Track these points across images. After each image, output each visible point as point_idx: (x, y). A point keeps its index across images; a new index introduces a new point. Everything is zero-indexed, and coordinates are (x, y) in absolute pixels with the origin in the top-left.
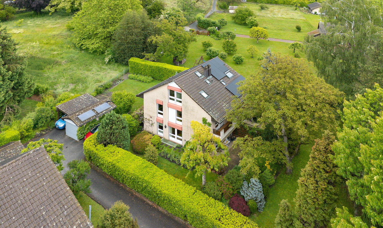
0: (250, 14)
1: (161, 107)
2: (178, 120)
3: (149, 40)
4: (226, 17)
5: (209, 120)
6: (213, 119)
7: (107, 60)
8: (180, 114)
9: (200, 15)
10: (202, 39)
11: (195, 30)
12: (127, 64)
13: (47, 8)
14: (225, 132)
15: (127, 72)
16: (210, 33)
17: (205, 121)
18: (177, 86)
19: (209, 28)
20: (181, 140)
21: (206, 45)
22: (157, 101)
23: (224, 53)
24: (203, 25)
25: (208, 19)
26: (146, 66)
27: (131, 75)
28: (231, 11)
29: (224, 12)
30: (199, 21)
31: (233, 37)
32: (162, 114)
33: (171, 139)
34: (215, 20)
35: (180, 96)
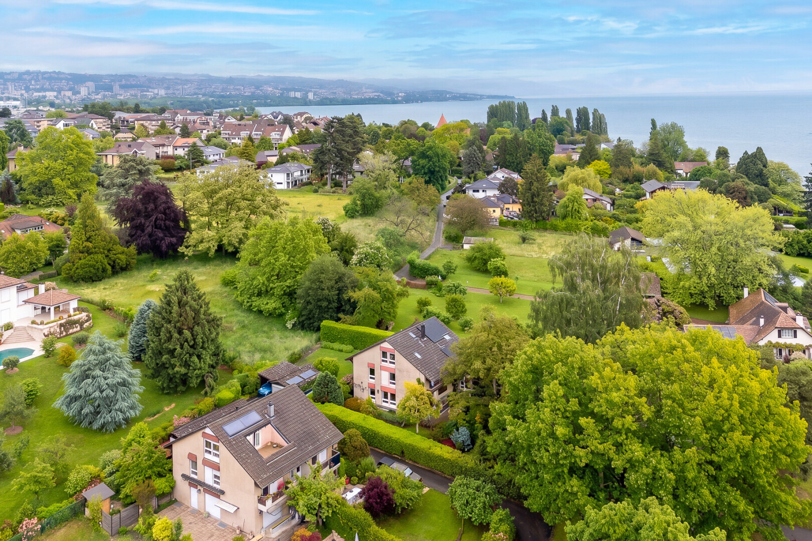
0: (497, 253)
1: (372, 372)
2: (391, 383)
3: (345, 297)
4: (457, 257)
5: (423, 380)
6: (427, 380)
7: (289, 325)
8: (393, 377)
9: (413, 256)
10: (416, 295)
11: (405, 280)
12: (318, 329)
13: (181, 249)
14: (439, 394)
15: (319, 340)
16: (430, 285)
17: (419, 381)
18: (391, 347)
19: (429, 278)
20: (395, 404)
21: (423, 304)
22: (369, 364)
23: (447, 315)
24: (418, 273)
25: (428, 262)
26: (344, 331)
27: (324, 343)
28: (466, 247)
29: (454, 248)
30: (412, 264)
31: (463, 292)
32: (374, 379)
33: (384, 404)
34: (438, 263)
35: (393, 357)
